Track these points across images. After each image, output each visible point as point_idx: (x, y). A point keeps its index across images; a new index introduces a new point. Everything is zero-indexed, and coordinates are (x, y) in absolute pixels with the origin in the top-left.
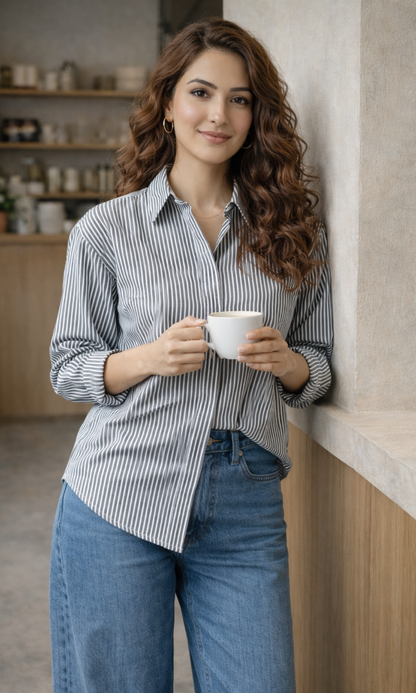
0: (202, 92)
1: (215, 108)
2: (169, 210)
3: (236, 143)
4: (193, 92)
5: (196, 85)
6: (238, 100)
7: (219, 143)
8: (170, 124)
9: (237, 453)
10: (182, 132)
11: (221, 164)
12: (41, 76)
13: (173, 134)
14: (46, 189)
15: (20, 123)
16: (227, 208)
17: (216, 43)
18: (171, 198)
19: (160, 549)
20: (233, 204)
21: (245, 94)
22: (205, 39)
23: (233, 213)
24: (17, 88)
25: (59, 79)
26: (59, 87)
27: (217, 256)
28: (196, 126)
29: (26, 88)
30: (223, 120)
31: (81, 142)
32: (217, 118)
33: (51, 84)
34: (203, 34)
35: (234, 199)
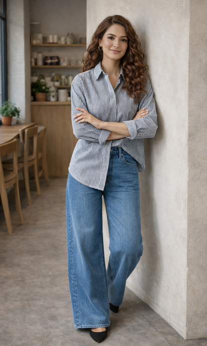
0: (112, 38)
1: (116, 42)
2: (101, 76)
3: (122, 54)
4: (109, 38)
5: (110, 36)
6: (123, 40)
7: (117, 53)
8: (101, 48)
9: (121, 155)
10: (105, 50)
11: (118, 60)
12: (59, 39)
13: (102, 51)
14: (61, 84)
15: (51, 58)
16: (119, 76)
17: (116, 22)
18: (102, 72)
19: (97, 190)
20: (121, 75)
21: (126, 38)
22: (112, 21)
23: (121, 77)
24: (50, 43)
25: (65, 40)
26: (66, 43)
27: (115, 91)
28: (109, 48)
29: (53, 43)
30: (118, 46)
31: (73, 65)
32: (116, 45)
33: (63, 42)
34: (112, 19)
35: (121, 73)
